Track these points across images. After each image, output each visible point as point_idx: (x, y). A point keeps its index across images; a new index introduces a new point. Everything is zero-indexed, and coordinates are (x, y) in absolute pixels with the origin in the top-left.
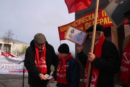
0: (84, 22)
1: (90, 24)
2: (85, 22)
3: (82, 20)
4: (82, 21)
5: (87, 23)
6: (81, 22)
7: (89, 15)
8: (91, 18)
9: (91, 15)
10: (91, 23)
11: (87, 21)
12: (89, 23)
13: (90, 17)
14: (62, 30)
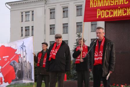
14: (94, 4)
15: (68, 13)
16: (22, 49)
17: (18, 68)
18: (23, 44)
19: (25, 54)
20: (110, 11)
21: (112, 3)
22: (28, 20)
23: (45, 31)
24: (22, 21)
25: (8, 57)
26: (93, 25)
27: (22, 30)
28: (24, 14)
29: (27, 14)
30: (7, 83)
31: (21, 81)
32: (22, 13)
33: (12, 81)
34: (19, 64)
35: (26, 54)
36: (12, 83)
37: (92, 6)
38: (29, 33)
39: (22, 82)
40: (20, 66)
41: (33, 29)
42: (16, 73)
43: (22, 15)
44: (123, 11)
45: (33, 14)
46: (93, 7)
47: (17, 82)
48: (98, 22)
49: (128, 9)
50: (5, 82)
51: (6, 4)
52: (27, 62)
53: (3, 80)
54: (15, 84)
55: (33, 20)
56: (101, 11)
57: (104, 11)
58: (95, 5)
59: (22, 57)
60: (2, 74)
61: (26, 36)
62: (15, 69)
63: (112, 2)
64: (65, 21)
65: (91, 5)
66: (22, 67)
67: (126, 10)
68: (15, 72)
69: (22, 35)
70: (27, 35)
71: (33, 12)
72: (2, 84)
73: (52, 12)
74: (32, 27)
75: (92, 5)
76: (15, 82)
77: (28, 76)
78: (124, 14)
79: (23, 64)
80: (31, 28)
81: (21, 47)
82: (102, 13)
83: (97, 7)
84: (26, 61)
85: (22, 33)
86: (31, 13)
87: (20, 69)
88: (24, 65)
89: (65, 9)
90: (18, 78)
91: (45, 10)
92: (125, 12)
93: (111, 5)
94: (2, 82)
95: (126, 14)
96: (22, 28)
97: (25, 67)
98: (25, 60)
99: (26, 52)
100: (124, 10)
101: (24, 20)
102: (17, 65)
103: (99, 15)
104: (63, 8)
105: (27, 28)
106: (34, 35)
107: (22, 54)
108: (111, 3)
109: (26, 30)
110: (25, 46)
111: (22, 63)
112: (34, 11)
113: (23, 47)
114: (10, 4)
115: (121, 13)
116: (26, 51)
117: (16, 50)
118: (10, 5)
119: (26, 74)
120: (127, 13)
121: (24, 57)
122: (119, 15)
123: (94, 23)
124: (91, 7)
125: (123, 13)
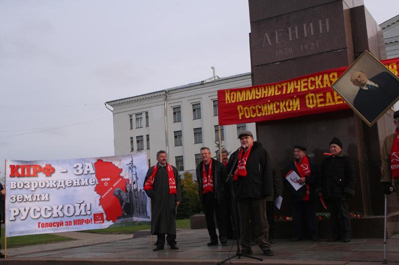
0: (303, 90)
1: (320, 97)
2: (306, 89)
3: (297, 85)
4: (298, 87)
5: (313, 95)
6: (296, 89)
7: (317, 77)
8: (323, 84)
9: (320, 77)
10: (322, 95)
11: (311, 88)
12: (318, 96)
13: (318, 82)
14: (232, 98)
15: (201, 111)
16: (130, 170)
17: (125, 200)
18: (132, 161)
19: (135, 179)
20: (256, 107)
21: (258, 96)
22: (140, 126)
23: (167, 141)
24: (132, 128)
25: (109, 179)
26: (240, 127)
27: (132, 142)
28: (134, 117)
29: (139, 117)
30: (111, 221)
31: (131, 218)
32: (131, 116)
33: (118, 219)
34: (127, 193)
35: (137, 178)
36: (118, 221)
37: (228, 101)
38: (142, 145)
39: (132, 220)
40: (128, 197)
41: (149, 139)
42: (123, 207)
43: (131, 120)
44: (275, 106)
45: (147, 117)
46: (230, 102)
47: (126, 219)
48: (247, 124)
49: (281, 103)
50: (108, 219)
51: (106, 104)
52: (139, 191)
53: (105, 216)
54: (121, 223)
55: (147, 126)
56: (243, 107)
57: (248, 108)
58: (233, 100)
59: (130, 183)
60: (102, 207)
61: (138, 150)
62: (121, 201)
63: (257, 93)
64: (197, 124)
65: (226, 100)
66: (131, 198)
67: (278, 104)
68: (122, 205)
69: (132, 150)
70: (140, 149)
71: (147, 113)
72: (103, 222)
73: (177, 111)
74: (148, 136)
75: (229, 99)
76: (122, 220)
77: (141, 210)
78: (277, 110)
79: (132, 193)
80: (145, 139)
81: (130, 168)
82: (245, 111)
83: (236, 102)
84: (137, 189)
85: (133, 146)
86: (144, 115)
87: (128, 202)
88: (134, 195)
89: (196, 106)
90: (126, 214)
91: (166, 110)
92: (278, 107)
93: (257, 98)
94: (103, 220)
95: (278, 111)
96: (132, 138)
97: (136, 198)
98: (135, 188)
99: (136, 176)
100: (276, 104)
101: (134, 126)
102: (124, 196)
103: (242, 114)
104: (193, 105)
105: (140, 139)
106: (150, 148)
107: (130, 179)
108: (256, 95)
109: (138, 142)
110: (135, 167)
111: (130, 192)
112: (149, 112)
113: (132, 167)
114: (113, 103)
115: (272, 109)
116: (136, 174)
117: (121, 170)
118: (112, 105)
119: (138, 209)
120: (280, 110)
121: (134, 183)
122: (269, 114)
123: (241, 125)
124: (227, 103)
125: (275, 109)
